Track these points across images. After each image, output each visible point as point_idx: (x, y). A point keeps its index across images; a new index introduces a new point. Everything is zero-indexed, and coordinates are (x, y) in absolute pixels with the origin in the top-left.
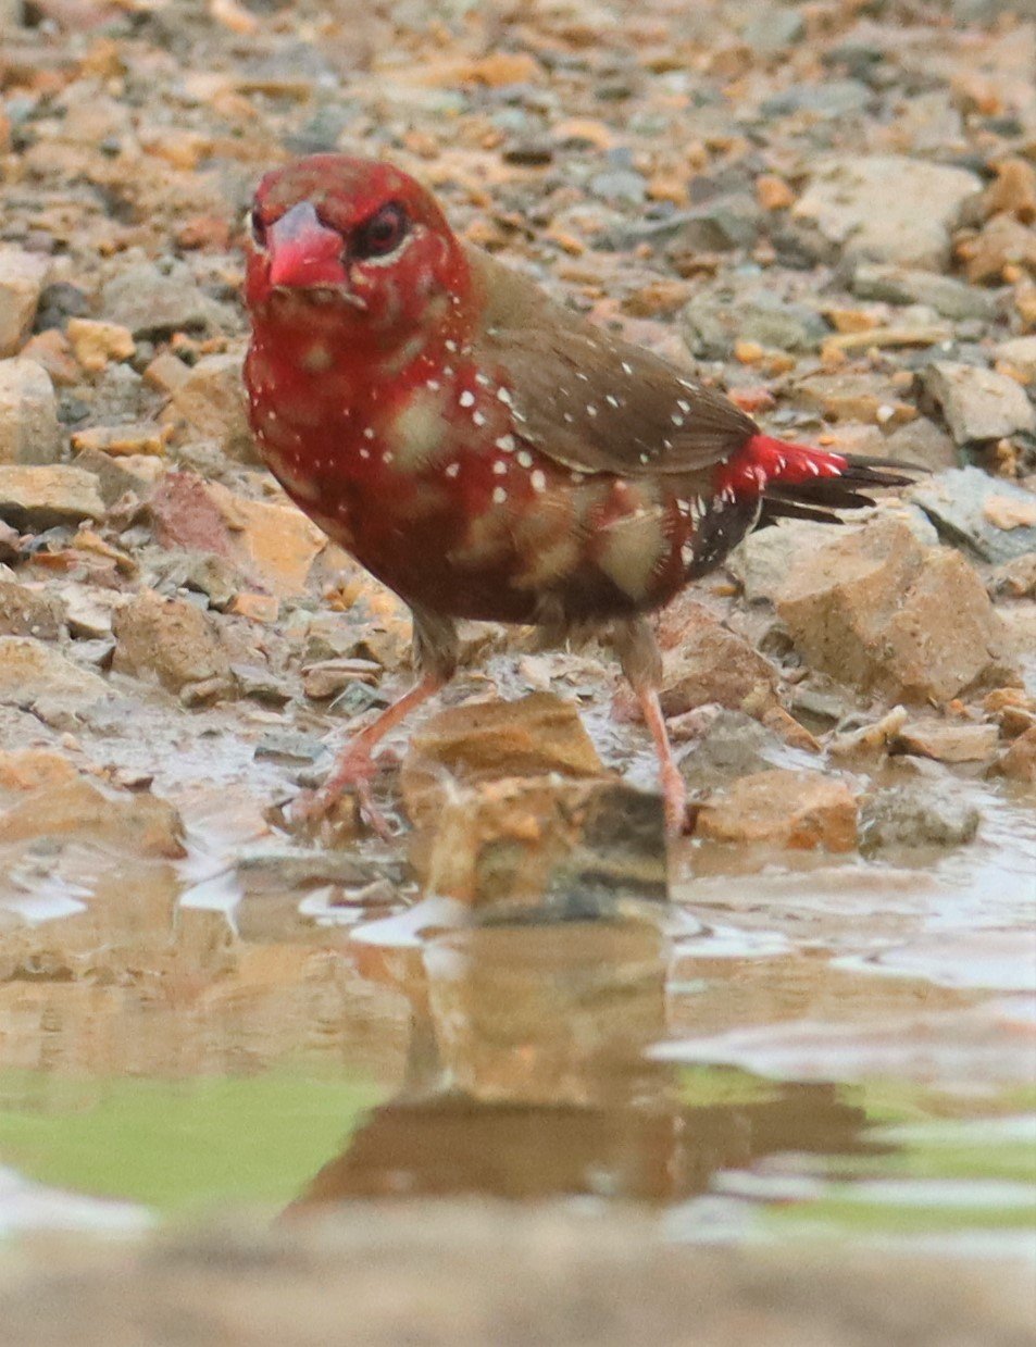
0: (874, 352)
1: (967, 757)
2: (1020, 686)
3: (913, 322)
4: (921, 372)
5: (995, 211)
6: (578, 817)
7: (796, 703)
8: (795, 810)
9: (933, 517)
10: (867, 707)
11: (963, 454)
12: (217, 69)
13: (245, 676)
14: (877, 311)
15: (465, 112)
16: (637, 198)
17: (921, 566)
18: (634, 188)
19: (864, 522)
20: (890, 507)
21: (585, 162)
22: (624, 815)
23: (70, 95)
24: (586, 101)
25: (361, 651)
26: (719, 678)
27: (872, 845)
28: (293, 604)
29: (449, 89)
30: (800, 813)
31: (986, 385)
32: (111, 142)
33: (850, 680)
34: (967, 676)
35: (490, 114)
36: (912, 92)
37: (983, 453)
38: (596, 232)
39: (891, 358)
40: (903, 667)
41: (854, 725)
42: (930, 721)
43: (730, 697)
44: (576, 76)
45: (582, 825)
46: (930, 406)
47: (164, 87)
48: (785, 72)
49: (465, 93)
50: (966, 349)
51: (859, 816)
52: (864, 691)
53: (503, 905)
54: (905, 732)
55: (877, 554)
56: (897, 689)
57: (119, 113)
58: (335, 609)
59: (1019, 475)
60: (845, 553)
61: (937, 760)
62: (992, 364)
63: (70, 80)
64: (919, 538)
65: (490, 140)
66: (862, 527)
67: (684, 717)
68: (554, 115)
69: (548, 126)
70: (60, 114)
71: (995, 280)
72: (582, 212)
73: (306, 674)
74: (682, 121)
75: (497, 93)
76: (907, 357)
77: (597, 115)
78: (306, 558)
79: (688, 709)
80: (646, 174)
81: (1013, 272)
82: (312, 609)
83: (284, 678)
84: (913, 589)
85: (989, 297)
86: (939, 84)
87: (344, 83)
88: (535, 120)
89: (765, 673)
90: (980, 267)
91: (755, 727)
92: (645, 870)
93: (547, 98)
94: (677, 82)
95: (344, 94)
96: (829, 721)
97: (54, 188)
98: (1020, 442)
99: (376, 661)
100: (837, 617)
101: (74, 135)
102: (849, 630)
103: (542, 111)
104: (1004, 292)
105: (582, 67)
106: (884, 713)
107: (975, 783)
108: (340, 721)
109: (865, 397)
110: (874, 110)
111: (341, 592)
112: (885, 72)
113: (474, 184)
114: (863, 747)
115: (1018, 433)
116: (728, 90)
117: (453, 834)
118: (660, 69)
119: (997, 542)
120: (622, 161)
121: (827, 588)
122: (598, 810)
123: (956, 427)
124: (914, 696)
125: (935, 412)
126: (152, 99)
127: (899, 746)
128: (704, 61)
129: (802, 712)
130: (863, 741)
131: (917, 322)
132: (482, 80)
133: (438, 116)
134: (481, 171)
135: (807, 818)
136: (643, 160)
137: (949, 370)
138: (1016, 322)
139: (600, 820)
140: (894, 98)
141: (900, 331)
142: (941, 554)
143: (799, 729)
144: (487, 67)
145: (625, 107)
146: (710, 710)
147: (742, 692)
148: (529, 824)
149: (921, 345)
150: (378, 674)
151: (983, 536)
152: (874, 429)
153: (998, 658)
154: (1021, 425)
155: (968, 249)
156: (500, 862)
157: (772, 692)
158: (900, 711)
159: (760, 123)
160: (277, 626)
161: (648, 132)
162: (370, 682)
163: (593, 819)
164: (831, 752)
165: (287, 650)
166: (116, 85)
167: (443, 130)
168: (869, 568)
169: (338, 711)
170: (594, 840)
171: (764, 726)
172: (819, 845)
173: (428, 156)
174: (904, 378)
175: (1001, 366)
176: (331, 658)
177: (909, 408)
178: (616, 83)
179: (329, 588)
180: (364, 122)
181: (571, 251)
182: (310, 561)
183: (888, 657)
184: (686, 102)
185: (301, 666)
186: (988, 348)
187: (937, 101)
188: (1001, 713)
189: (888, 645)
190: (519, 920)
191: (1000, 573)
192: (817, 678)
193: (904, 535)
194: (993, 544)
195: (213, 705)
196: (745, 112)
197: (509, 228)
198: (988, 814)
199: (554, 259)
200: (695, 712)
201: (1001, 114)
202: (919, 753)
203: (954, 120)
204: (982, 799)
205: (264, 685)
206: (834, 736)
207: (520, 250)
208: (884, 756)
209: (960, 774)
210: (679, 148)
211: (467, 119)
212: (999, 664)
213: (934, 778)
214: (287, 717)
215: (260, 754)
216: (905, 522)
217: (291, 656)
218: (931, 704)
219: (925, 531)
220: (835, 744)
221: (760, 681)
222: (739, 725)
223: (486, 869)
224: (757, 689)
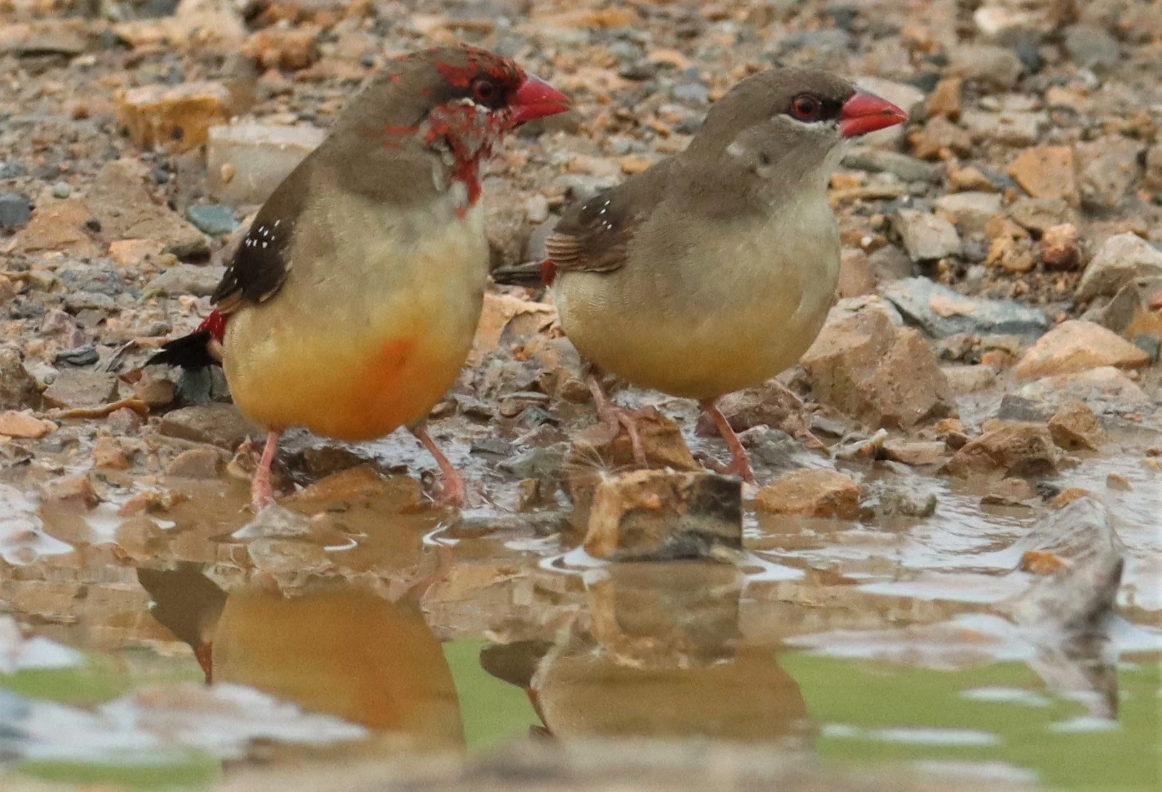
0: (858, 202)
1: (924, 462)
2: (957, 417)
3: (883, 183)
4: (890, 215)
5: (933, 114)
6: (684, 496)
7: (815, 425)
8: (819, 493)
9: (899, 309)
10: (858, 428)
11: (916, 268)
12: (434, 13)
13: (463, 401)
14: (860, 176)
15: (592, 43)
16: (704, 100)
17: (894, 340)
18: (701, 94)
19: (856, 310)
20: (872, 301)
21: (670, 77)
22: (714, 495)
23: (341, 28)
24: (670, 38)
25: (535, 387)
26: (766, 409)
27: (868, 517)
28: (491, 356)
29: (580, 27)
30: (822, 495)
31: (930, 224)
32: (369, 58)
33: (848, 412)
34: (921, 410)
35: (609, 45)
36: (877, 37)
37: (928, 268)
38: (678, 122)
39: (869, 206)
40: (883, 403)
41: (852, 440)
42: (899, 439)
43: (775, 421)
44: (663, 22)
45: (687, 501)
46: (893, 237)
47: (399, 24)
48: (795, 22)
49: (592, 31)
50: (917, 202)
51: (859, 497)
52: (858, 418)
53: (636, 551)
54: (885, 445)
55: (865, 331)
56: (879, 418)
57: (372, 40)
58: (519, 359)
59: (952, 283)
60: (846, 330)
61: (906, 463)
62: (933, 211)
63: (341, 18)
64: (891, 320)
65: (610, 61)
66: (855, 314)
67: (744, 433)
68: (649, 47)
69: (645, 54)
70: (335, 39)
71: (933, 158)
72: (667, 108)
73: (501, 401)
74: (731, 52)
75: (611, 31)
76: (879, 205)
77: (676, 47)
78: (499, 327)
79: (746, 428)
80: (707, 85)
81: (945, 153)
82: (503, 358)
83: (486, 403)
84: (889, 354)
85: (931, 168)
86: (894, 31)
87: (514, 24)
88: (636, 49)
89: (795, 407)
90: (923, 150)
91: (791, 441)
92: (727, 530)
93: (645, 36)
94: (727, 29)
95: (514, 31)
96: (836, 437)
97: (332, 87)
98: (952, 261)
99: (545, 393)
100: (842, 372)
101: (344, 53)
102: (848, 380)
103: (641, 44)
104: (939, 166)
105: (666, 16)
106: (870, 433)
107: (931, 478)
108: (522, 430)
109: (855, 230)
110: (853, 47)
111: (522, 349)
112: (860, 23)
113: (601, 90)
114: (859, 454)
115: (950, 255)
116: (760, 32)
117: (605, 505)
118: (716, 18)
119: (939, 325)
120: (693, 77)
121: (833, 352)
122: (697, 492)
123: (912, 251)
124: (890, 423)
125: (899, 241)
126: (392, 30)
127: (881, 455)
128: (743, 14)
129: (818, 431)
130: (860, 451)
131: (886, 183)
132: (602, 24)
133: (574, 46)
134: (604, 82)
135: (826, 497)
136: (706, 76)
137: (907, 214)
138: (947, 185)
139: (699, 498)
140: (866, 40)
141: (874, 189)
142: (906, 332)
143: (818, 441)
144: (606, 15)
145: (694, 43)
146: (762, 429)
147: (781, 417)
148: (653, 499)
149: (888, 199)
150: (548, 401)
151: (931, 321)
152: (859, 251)
153: (942, 399)
154: (954, 250)
155: (916, 138)
156: (633, 524)
157: (800, 418)
158: (883, 432)
159: (781, 54)
160: (481, 371)
161: (708, 58)
162: (542, 407)
163: (694, 497)
164: (838, 457)
165: (488, 385)
166: (369, 22)
167: (579, 55)
168: (860, 340)
169: (521, 423)
170: (694, 510)
171: (795, 439)
172: (834, 514)
173: (570, 71)
174: (877, 219)
175: (938, 213)
176: (517, 391)
177: (881, 237)
178: (687, 27)
179: (514, 346)
180: (527, 49)
181: (664, 134)
182: (502, 329)
183: (873, 397)
184: (732, 39)
185: (497, 396)
186: (928, 201)
187: (894, 42)
188: (947, 434)
189: (873, 390)
190: (647, 558)
191: (942, 345)
192: (827, 409)
193: (882, 320)
194: (937, 325)
195: (442, 419)
196: (771, 47)
197: (621, 119)
198: (939, 498)
199: (651, 139)
200: (751, 430)
201: (934, 52)
202: (895, 459)
203: (905, 56)
204: (934, 488)
205: (477, 407)
206: (839, 446)
207: (629, 133)
208: (872, 460)
209: (919, 472)
210: (729, 68)
211: (593, 49)
212: (943, 403)
213: (904, 475)
214: (490, 428)
215: (474, 451)
216: (883, 311)
217: (491, 389)
218: (899, 427)
219: (895, 317)
220: (841, 452)
221: (791, 412)
222: (780, 439)
223: (626, 527)
224: (791, 416)
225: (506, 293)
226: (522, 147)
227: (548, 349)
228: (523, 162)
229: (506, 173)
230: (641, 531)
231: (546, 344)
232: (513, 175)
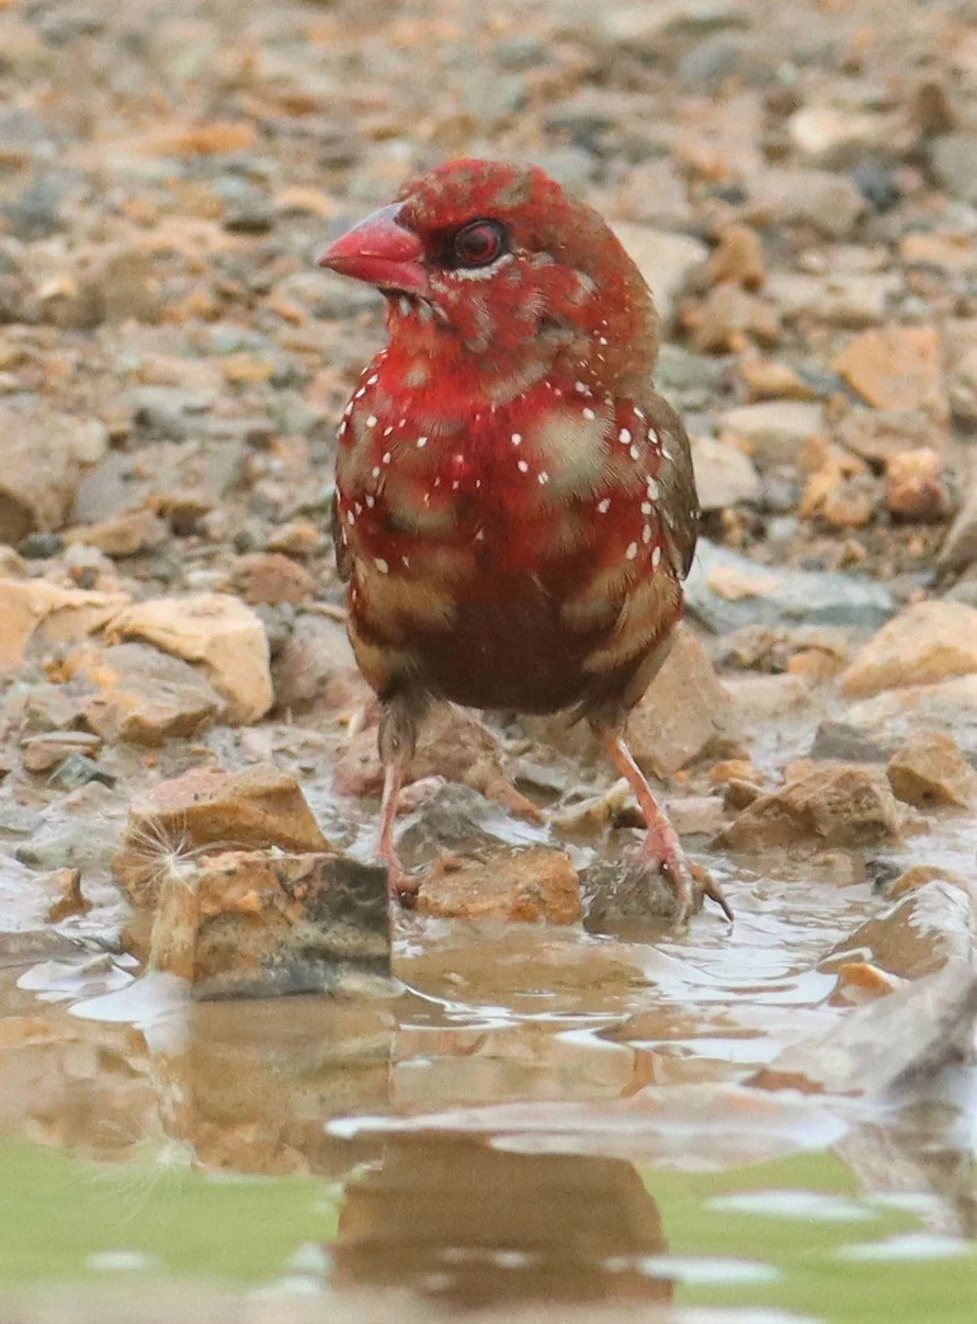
1: (692, 830)
2: (746, 758)
5: (720, 279)
6: (299, 892)
7: (519, 776)
8: (517, 882)
10: (591, 779)
15: (187, 179)
21: (306, 230)
22: (347, 889)
24: (307, 169)
25: (80, 723)
26: (442, 751)
27: (597, 921)
28: (10, 677)
29: (168, 155)
30: (521, 886)
31: (710, 454)
33: (574, 753)
34: (691, 748)
35: (212, 182)
36: (635, 159)
37: (708, 524)
38: (318, 301)
41: (578, 798)
43: (453, 770)
44: (298, 144)
45: (304, 899)
48: (507, 141)
49: (187, 163)
50: (692, 419)
51: (583, 889)
52: (588, 764)
53: (225, 980)
54: (629, 804)
58: (55, 682)
59: (744, 545)
62: (716, 434)
65: (210, 208)
67: (407, 790)
68: (275, 184)
69: (268, 192)
71: (720, 349)
72: (303, 280)
73: (25, 747)
75: (220, 160)
77: (316, 183)
78: (25, 630)
81: (738, 341)
82: (32, 681)
83: (2, 752)
85: (713, 367)
86: (663, 152)
87: (62, 150)
88: (254, 188)
89: (488, 746)
90: (705, 336)
91: (479, 800)
92: (370, 945)
93: (265, 166)
94: (399, 152)
95: (63, 161)
96: (550, 794)
98: (748, 514)
99: (95, 734)
103: (260, 179)
104: (727, 362)
105: (302, 135)
106: (608, 787)
108: (59, 794)
110: (597, 178)
111: (60, 664)
112: (608, 140)
113: (192, 252)
114: (587, 821)
115: (745, 503)
117: (174, 906)
118: (382, 136)
119: (721, 612)
122: (318, 884)
127: (622, 819)
128: (425, 129)
129: (524, 785)
130: (588, 814)
132: (203, 149)
133: (158, 184)
134: (201, 240)
135: (528, 890)
138: (741, 391)
139: (322, 894)
140: (618, 166)
143: (524, 801)
144: (208, 135)
145: (346, 175)
146: (433, 782)
147: (465, 764)
148: (251, 898)
150: (97, 747)
151: (708, 607)
153: (723, 729)
154: (748, 495)
155: (696, 317)
156: (216, 937)
157: (495, 764)
158: (621, 785)
161: (370, 200)
162: (90, 755)
163: (313, 893)
164: (555, 825)
165: (6, 723)
167: (167, 198)
169: (57, 784)
170: (315, 915)
171: (487, 798)
172: (542, 917)
173: (147, 224)
175: (727, 437)
176: (50, 731)
178: (336, 152)
179: (48, 660)
180: (81, 191)
181: (292, 321)
182: (28, 633)
184: (407, 169)
185: (19, 740)
186: (712, 417)
187: (660, 169)
188: (726, 785)
190: (238, 995)
191: (725, 644)
192: (541, 750)
194: (718, 614)
197: (227, 296)
199: (275, 329)
200: (418, 784)
201: (726, 183)
203: (676, 188)
206: (557, 808)
207: (240, 319)
208: (608, 830)
211: (188, 188)
212: (724, 737)
214: (6, 790)
217: (9, 728)
218: (656, 776)
220: (557, 817)
221: (483, 754)
222: (462, 798)
223: (206, 943)
224: (480, 762)
225: (40, 575)
226: (69, 346)
227: (100, 664)
228: (68, 369)
229: (40, 388)
230: (232, 949)
231: (98, 656)
232: (53, 392)
